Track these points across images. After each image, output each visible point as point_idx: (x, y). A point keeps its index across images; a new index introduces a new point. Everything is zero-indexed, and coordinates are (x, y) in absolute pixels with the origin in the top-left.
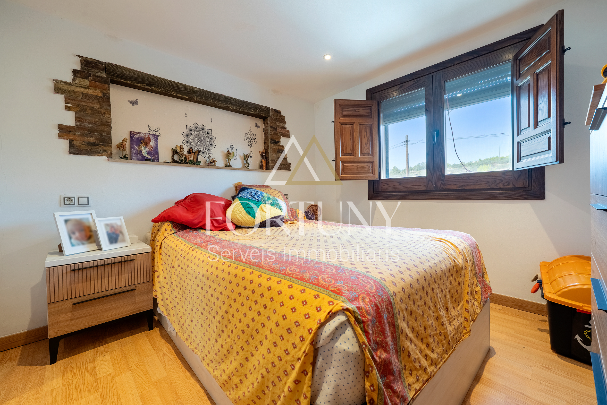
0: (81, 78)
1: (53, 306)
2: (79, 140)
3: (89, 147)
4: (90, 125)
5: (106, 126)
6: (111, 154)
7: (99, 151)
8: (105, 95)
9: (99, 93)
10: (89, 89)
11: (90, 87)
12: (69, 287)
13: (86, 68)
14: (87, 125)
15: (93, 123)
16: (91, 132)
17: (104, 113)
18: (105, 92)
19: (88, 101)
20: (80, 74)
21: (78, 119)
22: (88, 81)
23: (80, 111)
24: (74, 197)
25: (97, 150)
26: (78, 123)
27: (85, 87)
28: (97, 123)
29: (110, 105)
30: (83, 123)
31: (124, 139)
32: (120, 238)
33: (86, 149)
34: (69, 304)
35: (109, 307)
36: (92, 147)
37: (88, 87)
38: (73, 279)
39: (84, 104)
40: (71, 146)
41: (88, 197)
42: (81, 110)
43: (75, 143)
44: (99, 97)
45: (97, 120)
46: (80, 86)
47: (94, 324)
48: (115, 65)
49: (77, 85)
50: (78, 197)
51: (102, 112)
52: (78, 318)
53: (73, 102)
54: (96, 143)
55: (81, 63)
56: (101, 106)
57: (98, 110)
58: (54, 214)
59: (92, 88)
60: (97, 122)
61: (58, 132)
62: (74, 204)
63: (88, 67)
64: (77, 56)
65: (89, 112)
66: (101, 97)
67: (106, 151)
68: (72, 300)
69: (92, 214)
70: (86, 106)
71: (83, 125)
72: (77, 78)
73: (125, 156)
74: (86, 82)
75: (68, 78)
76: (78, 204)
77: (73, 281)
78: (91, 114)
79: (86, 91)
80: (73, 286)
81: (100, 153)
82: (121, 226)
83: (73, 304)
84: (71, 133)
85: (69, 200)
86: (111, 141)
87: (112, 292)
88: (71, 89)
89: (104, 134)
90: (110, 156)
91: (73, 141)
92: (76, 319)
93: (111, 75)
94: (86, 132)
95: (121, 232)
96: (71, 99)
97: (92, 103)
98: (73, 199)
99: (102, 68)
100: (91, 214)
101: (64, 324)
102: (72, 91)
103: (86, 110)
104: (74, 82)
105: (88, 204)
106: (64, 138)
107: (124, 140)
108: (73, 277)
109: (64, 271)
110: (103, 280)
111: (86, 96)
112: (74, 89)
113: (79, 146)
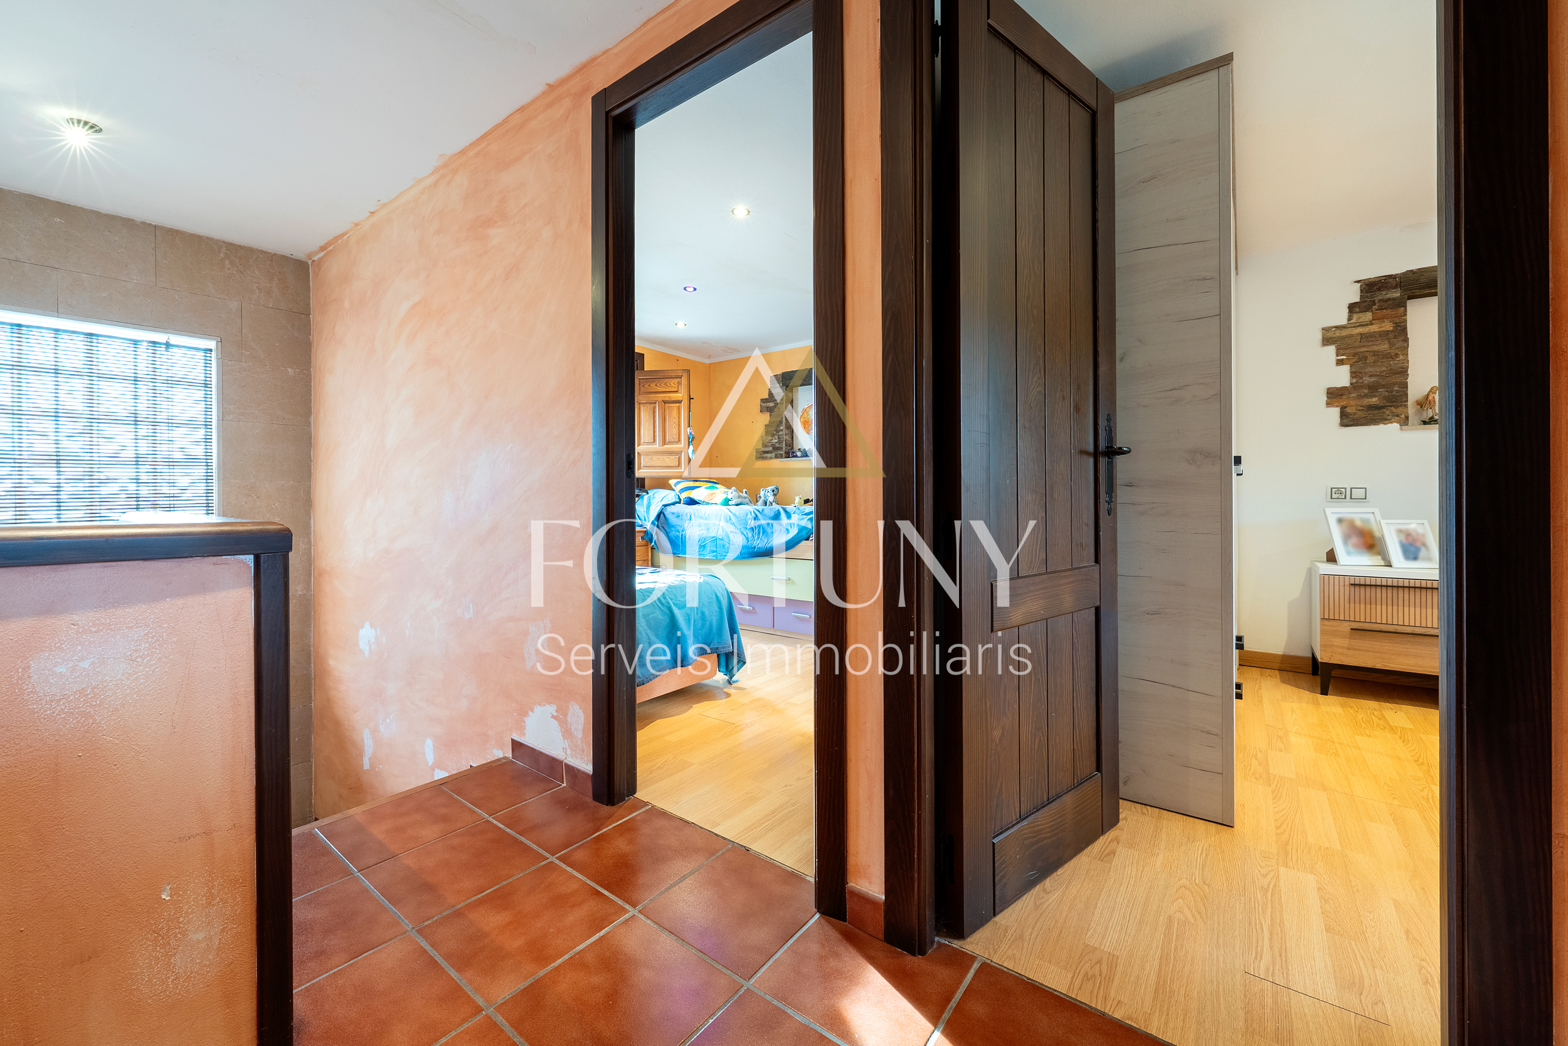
0: (1360, 312)
1: (1327, 623)
2: (1354, 406)
3: (1370, 412)
4: (1373, 379)
5: (1398, 376)
6: (1407, 418)
7: (1385, 417)
8: (1398, 326)
9: (1388, 326)
10: (1372, 324)
11: (1373, 322)
12: (1347, 605)
13: (1368, 294)
14: (1367, 380)
15: (1376, 376)
16: (1373, 389)
17: (1397, 355)
18: (1397, 320)
19: (1371, 343)
20: (1359, 307)
21: (1354, 374)
22: (1371, 313)
23: (1358, 362)
24: (1345, 488)
25: (1382, 416)
26: (1354, 381)
27: (1366, 323)
28: (1384, 374)
29: (1406, 340)
30: (1361, 378)
31: (1432, 388)
32: (1423, 553)
33: (1366, 417)
34: (1346, 627)
35: (1403, 650)
36: (1374, 412)
37: (1371, 321)
38: (1352, 596)
39: (1364, 349)
40: (1344, 415)
41: (1366, 488)
42: (1360, 360)
43: (1348, 410)
44: (1388, 331)
45: (1384, 368)
46: (1359, 324)
47: (1379, 665)
48: (1419, 269)
49: (1353, 325)
50: (1351, 488)
51: (1393, 354)
52: (1358, 650)
53: (1348, 351)
54: (1381, 404)
55: (1361, 290)
56: (1392, 345)
57: (1385, 352)
58: (1324, 510)
59: (1377, 321)
60: (1382, 372)
61: (1326, 398)
62: (1345, 498)
63: (1372, 292)
64: (1355, 282)
65: (1371, 359)
66: (1392, 331)
67: (1398, 416)
68: (1350, 623)
69: (1375, 513)
70: (1367, 351)
71: (1361, 381)
72: (1355, 315)
73: (1432, 418)
74: (1368, 316)
75: (1342, 319)
76: (1351, 498)
77: (1352, 599)
78: (1374, 362)
79: (1367, 329)
80: (1352, 605)
81: (1388, 420)
82: (1423, 535)
83: (1351, 629)
84: (1344, 397)
85: (1338, 492)
86: (1407, 397)
87: (1409, 630)
88: (1346, 334)
89: (1395, 388)
90: (1405, 422)
91: (1346, 407)
92: (1355, 650)
93: (1410, 290)
94: (1366, 391)
95: (1424, 545)
96: (1345, 349)
97: (1376, 345)
98: (1344, 490)
99: (1394, 283)
100: (1373, 513)
101: (1340, 650)
102: (1346, 337)
103: (1366, 358)
104: (1349, 322)
105: (1365, 499)
106: (1333, 406)
107: (1430, 391)
108: (1352, 593)
109: (1342, 584)
110: (1395, 608)
111: (1367, 337)
112: (1349, 333)
113: (1355, 414)
